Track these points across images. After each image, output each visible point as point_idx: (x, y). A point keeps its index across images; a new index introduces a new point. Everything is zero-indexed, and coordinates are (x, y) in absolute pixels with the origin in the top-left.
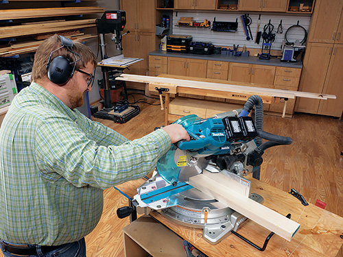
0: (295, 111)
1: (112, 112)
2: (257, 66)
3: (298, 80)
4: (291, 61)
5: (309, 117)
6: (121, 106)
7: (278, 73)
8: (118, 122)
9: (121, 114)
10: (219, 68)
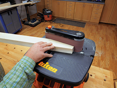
0: (100, 22)
1: (30, 23)
2: (86, 4)
3: (102, 9)
4: (100, 2)
5: (104, 24)
6: (33, 20)
7: (94, 7)
8: (32, 27)
9: (33, 24)
10: (71, 4)
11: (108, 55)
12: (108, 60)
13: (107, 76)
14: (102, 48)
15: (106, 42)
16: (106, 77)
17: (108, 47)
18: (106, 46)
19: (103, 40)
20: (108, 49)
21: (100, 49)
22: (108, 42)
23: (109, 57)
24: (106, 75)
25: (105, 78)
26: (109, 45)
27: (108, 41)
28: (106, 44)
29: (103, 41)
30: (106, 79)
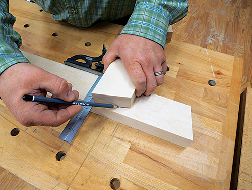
11: (241, 42)
12: (240, 54)
13: (223, 71)
14: (227, 25)
15: (241, 10)
16: (218, 74)
17: (245, 22)
18: (240, 20)
19: (234, 5)
20: (244, 26)
21: (222, 27)
22: (248, 11)
23: (242, 47)
24: (217, 69)
25: (213, 77)
26: (248, 16)
27: (248, 8)
28: (240, 13)
29: (235, 7)
30: (215, 80)
